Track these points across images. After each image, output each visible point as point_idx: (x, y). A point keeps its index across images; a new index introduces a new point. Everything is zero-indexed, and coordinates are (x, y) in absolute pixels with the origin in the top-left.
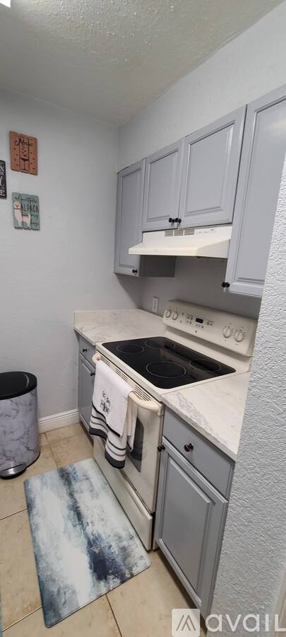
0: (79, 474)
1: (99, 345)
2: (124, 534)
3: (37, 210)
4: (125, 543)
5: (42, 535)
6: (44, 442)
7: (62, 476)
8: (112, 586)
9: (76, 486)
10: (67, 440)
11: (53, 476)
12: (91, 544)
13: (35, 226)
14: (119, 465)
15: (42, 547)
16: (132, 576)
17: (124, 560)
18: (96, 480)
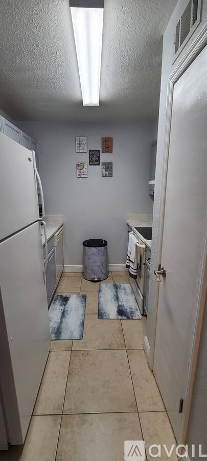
0: (122, 287)
1: (133, 228)
2: (134, 308)
3: (112, 168)
4: (133, 310)
5: (102, 299)
6: (110, 274)
7: (114, 286)
8: (123, 318)
9: (119, 290)
10: (121, 276)
11: (111, 285)
12: (119, 306)
13: (111, 175)
14: (134, 277)
15: (101, 301)
16: (132, 319)
17: (131, 314)
18: (129, 290)
